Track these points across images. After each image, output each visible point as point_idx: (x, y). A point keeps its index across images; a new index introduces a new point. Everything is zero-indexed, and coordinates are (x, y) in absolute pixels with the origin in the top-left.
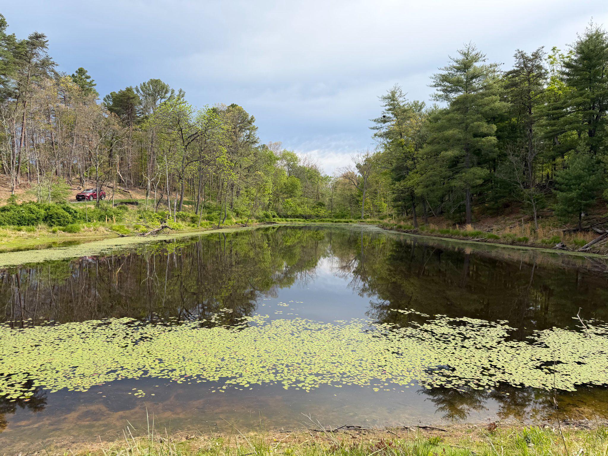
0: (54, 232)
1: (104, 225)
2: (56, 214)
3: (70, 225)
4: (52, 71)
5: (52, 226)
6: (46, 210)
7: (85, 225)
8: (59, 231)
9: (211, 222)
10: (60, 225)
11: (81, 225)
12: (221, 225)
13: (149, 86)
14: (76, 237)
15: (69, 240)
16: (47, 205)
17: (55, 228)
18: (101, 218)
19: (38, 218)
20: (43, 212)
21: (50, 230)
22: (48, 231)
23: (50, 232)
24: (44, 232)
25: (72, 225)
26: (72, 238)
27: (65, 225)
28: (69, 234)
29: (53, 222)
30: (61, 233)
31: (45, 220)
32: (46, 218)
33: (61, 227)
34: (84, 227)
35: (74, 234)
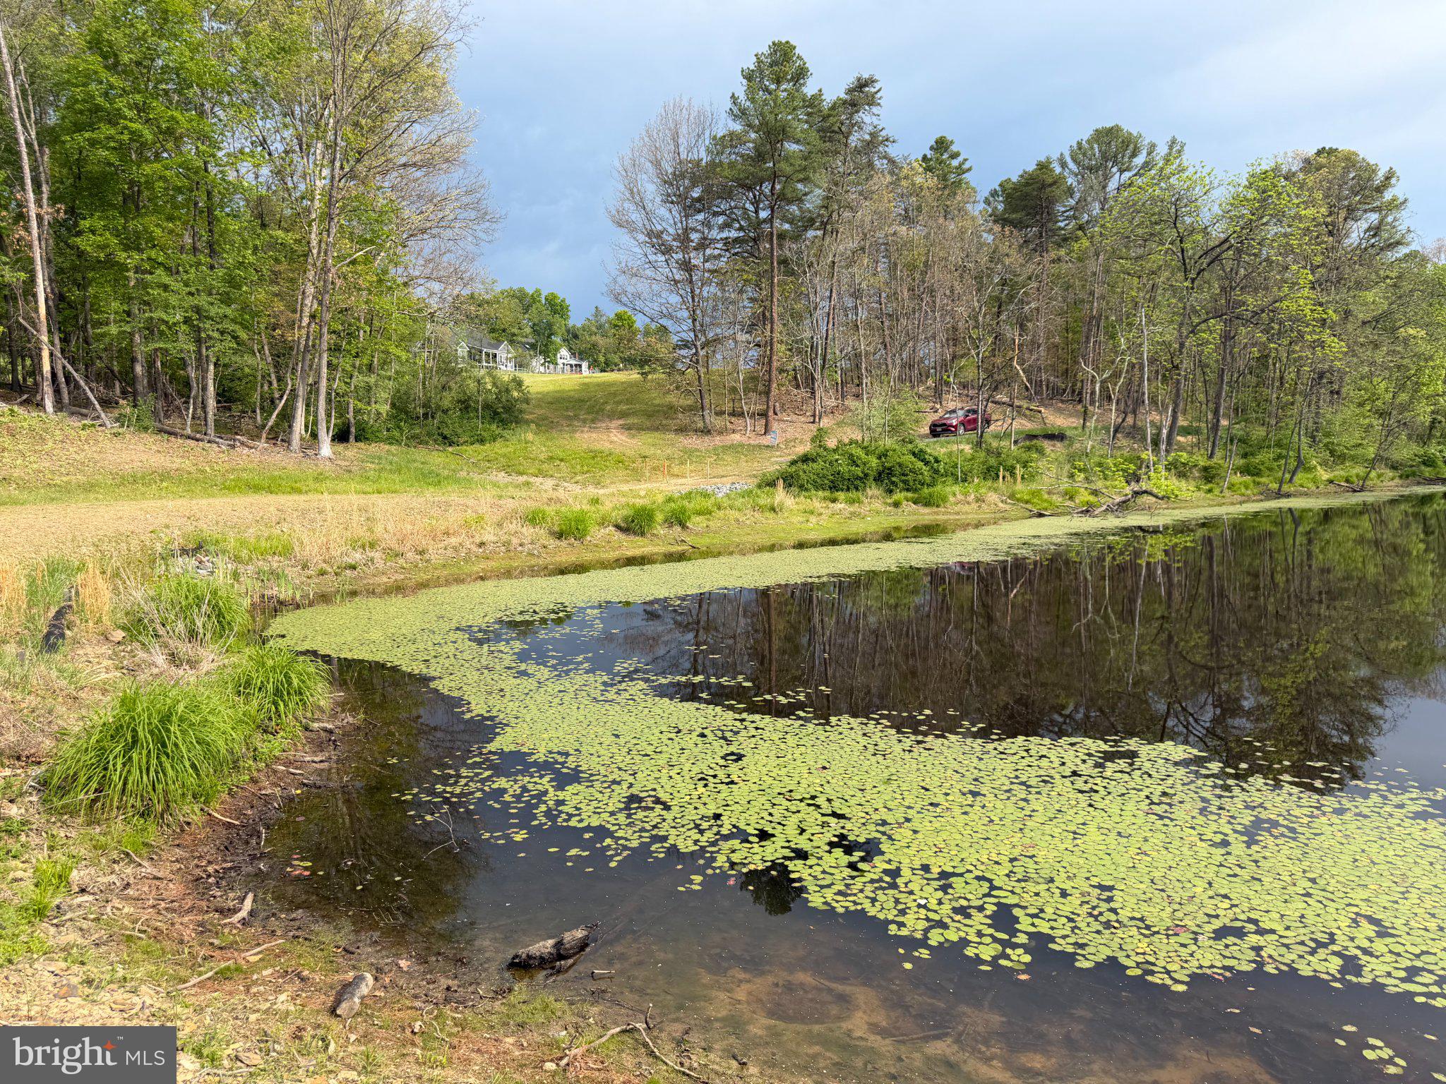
0: (896, 505)
1: (996, 490)
2: (900, 465)
3: (926, 491)
4: (885, 157)
5: (891, 491)
6: (879, 458)
7: (956, 488)
8: (905, 503)
9: (1257, 479)
10: (908, 490)
11: (948, 489)
12: (1285, 488)
13: (1092, 148)
14: (940, 517)
15: (926, 522)
16: (881, 449)
17: (898, 496)
18: (990, 473)
19: (866, 475)
20: (874, 462)
21: (889, 501)
22: (885, 503)
23: (890, 505)
24: (877, 505)
25: (931, 490)
26: (931, 517)
27: (915, 491)
28: (927, 510)
29: (893, 483)
30: (909, 507)
31: (878, 479)
32: (880, 474)
33: (910, 495)
34: (954, 495)
35: (935, 509)
